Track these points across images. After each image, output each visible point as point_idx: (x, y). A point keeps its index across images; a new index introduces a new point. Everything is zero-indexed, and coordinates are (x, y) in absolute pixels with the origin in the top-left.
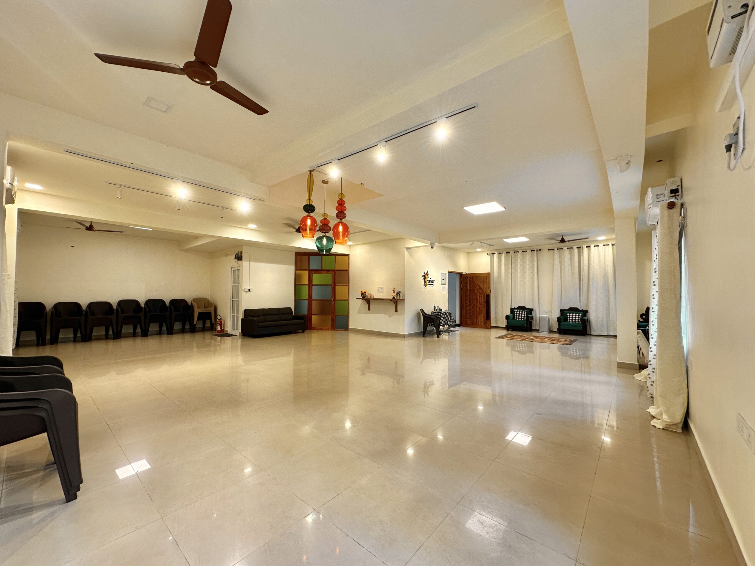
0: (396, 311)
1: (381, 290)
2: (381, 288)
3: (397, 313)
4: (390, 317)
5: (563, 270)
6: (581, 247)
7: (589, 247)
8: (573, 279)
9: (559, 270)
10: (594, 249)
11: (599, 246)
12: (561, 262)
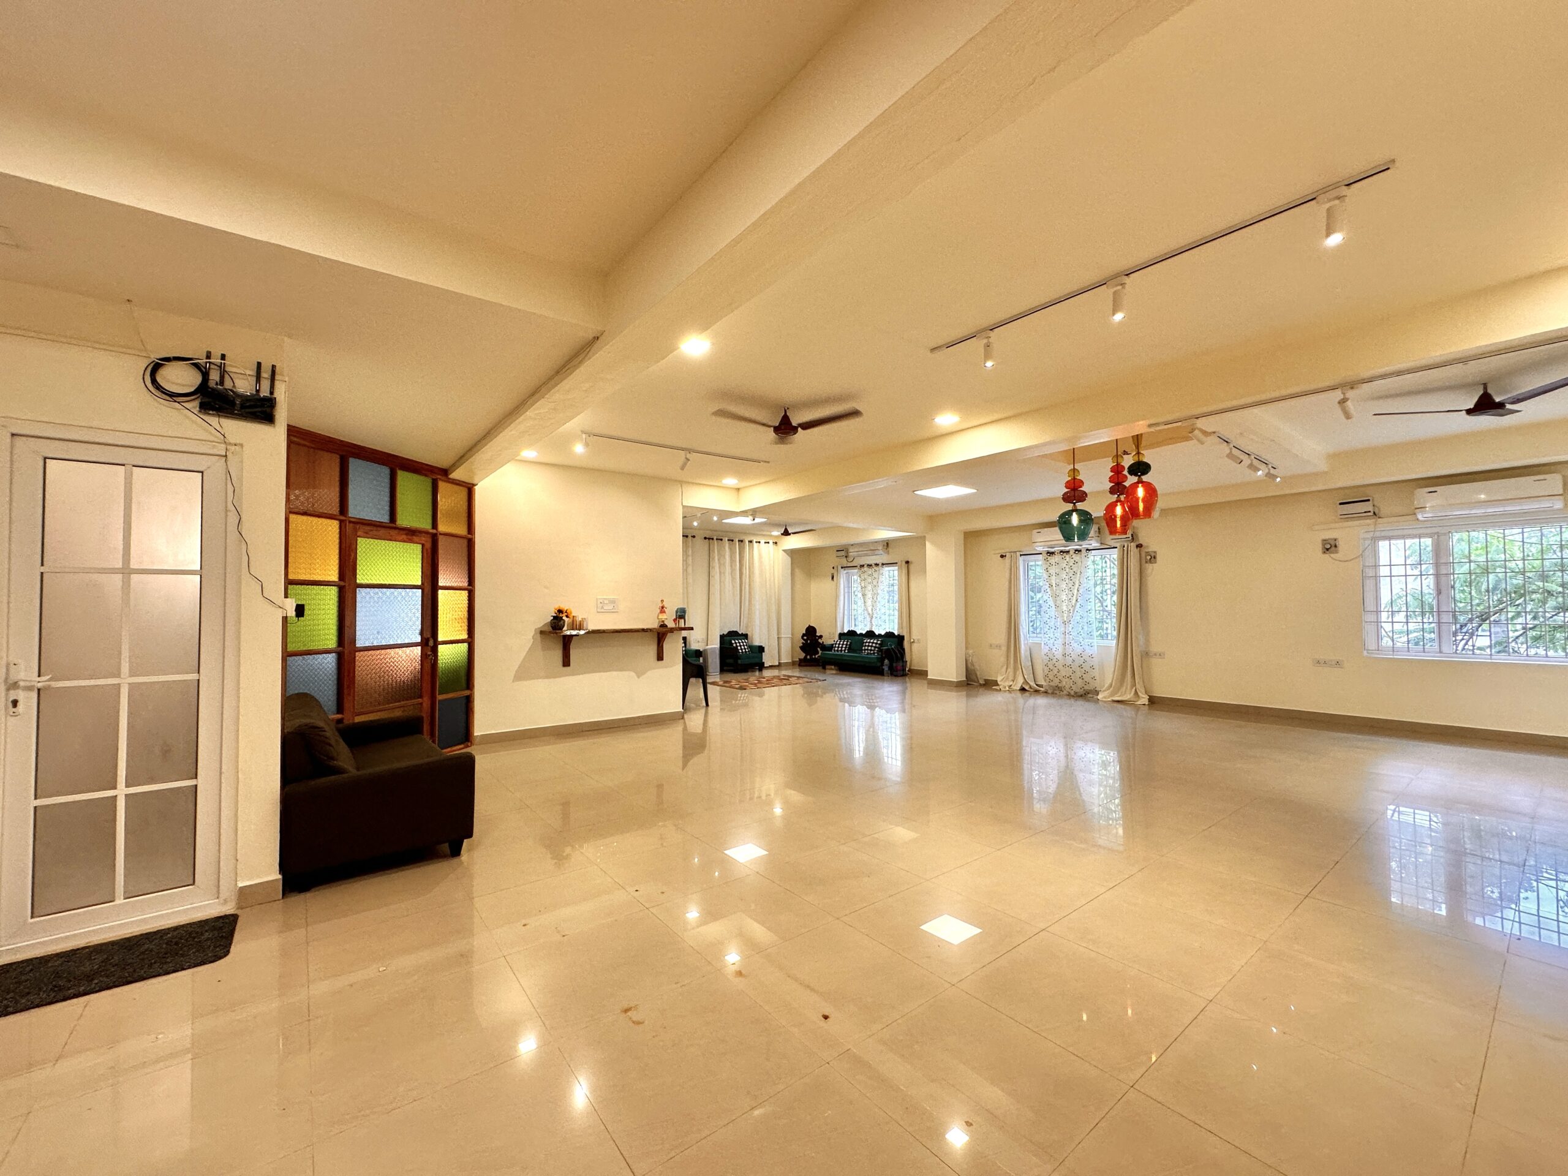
0: (660, 658)
1: (607, 606)
2: (613, 602)
3: (660, 662)
4: (638, 677)
5: (724, 573)
6: (742, 541)
7: (751, 542)
8: (734, 587)
9: (718, 574)
10: (755, 545)
11: (759, 542)
12: (719, 560)
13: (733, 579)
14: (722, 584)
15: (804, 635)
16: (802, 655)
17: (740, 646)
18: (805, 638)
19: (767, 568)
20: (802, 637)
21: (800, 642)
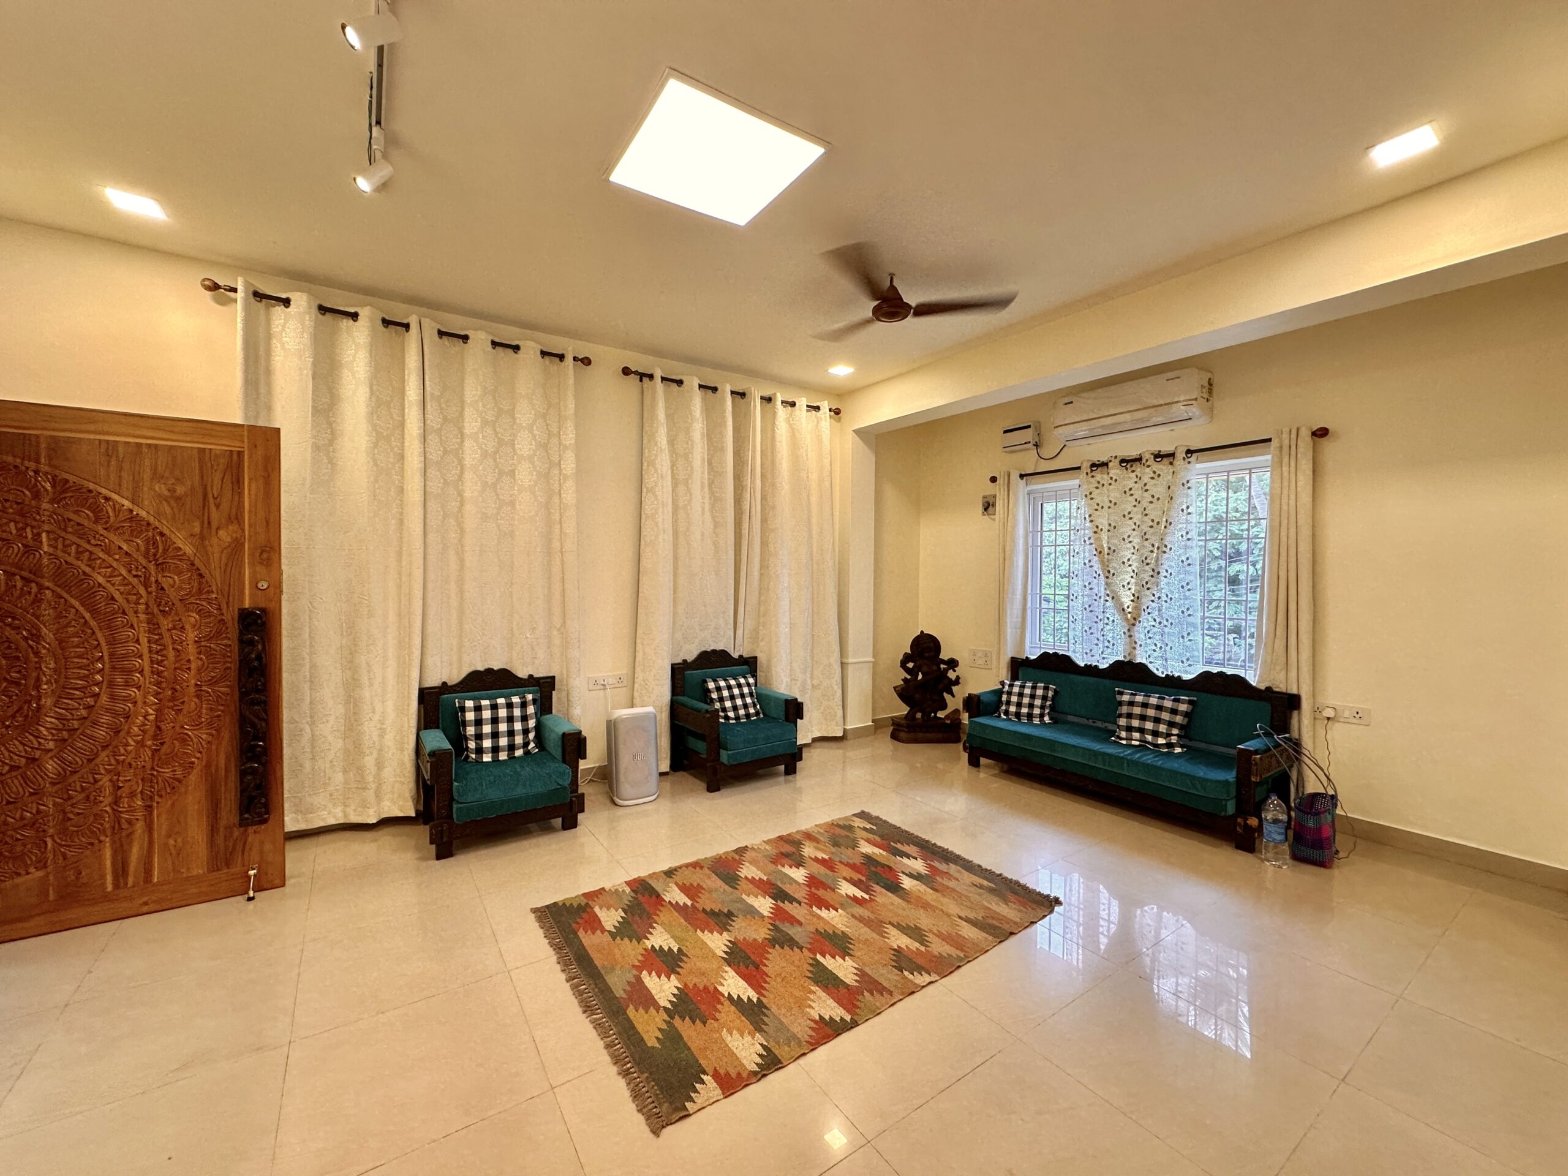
5: (686, 482)
6: (743, 395)
7: (768, 400)
8: (716, 525)
9: (668, 482)
10: (781, 412)
11: (793, 404)
12: (671, 442)
13: (716, 499)
14: (681, 514)
15: (907, 658)
16: (902, 710)
17: (732, 697)
18: (910, 665)
19: (814, 476)
20: (903, 664)
21: (899, 676)
